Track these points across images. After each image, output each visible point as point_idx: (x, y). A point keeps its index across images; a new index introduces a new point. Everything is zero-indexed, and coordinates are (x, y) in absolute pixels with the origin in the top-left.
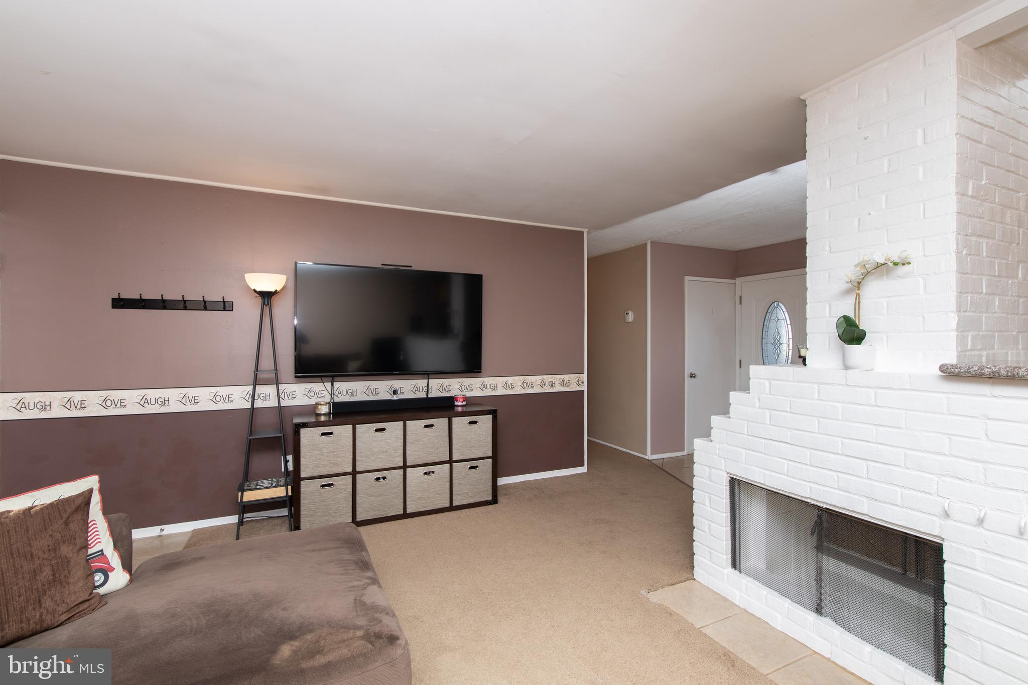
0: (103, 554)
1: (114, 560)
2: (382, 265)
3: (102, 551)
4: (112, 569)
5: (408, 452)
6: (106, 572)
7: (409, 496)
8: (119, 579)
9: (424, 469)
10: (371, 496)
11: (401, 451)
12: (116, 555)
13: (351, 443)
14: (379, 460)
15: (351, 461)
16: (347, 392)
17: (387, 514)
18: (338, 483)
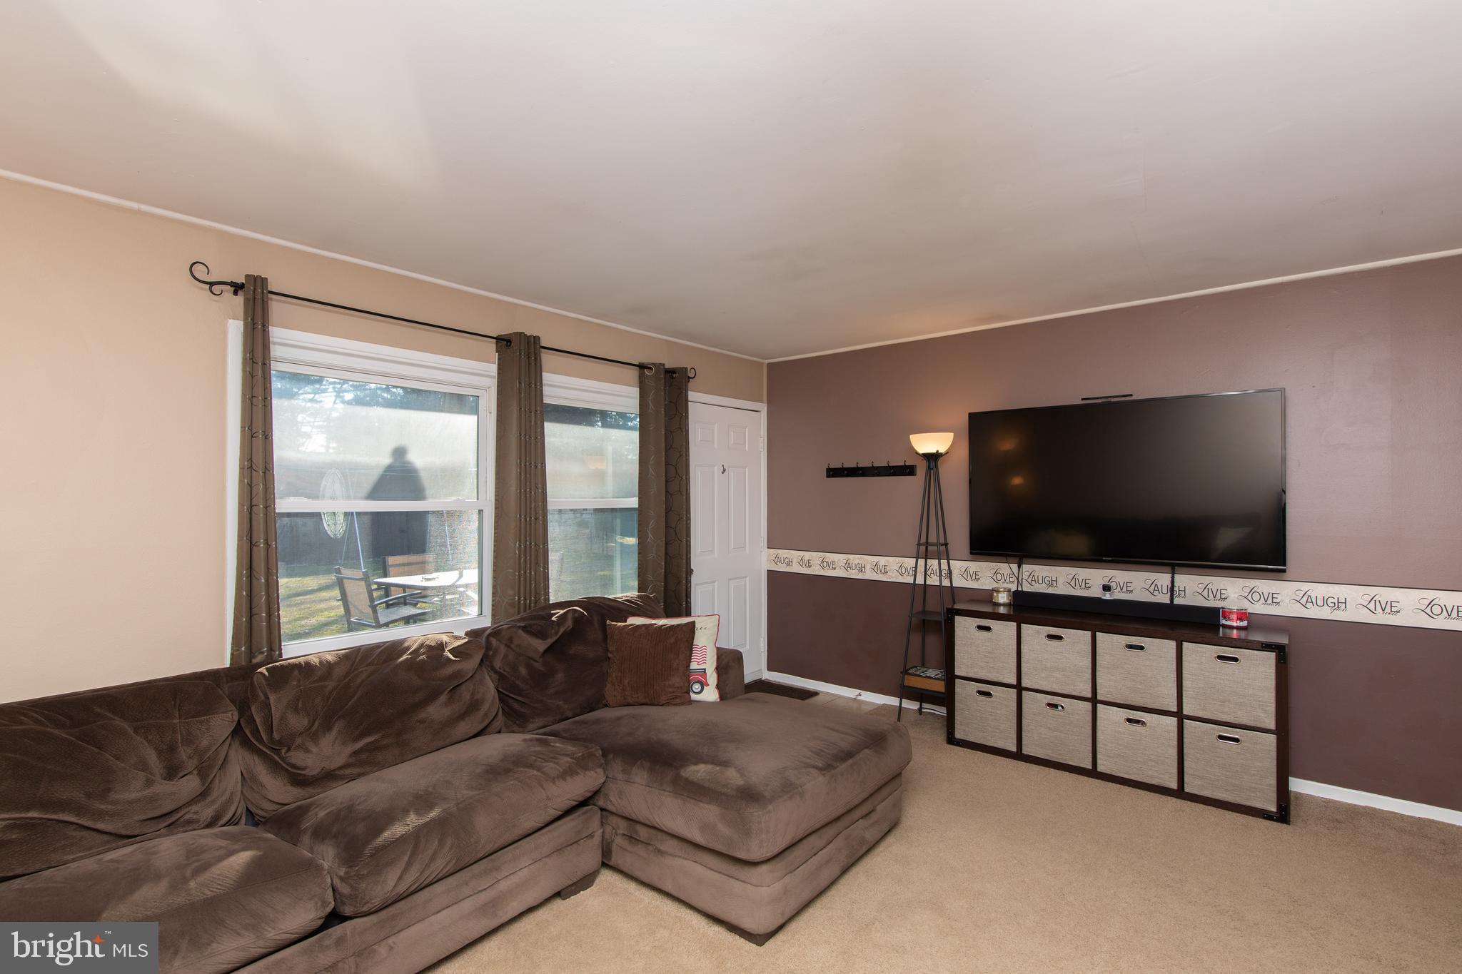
0: (705, 672)
1: (712, 678)
2: (1083, 399)
3: (705, 669)
4: (708, 685)
5: (1099, 680)
6: (703, 685)
7: (1102, 746)
8: (710, 694)
9: (1127, 713)
10: (1041, 726)
11: (1089, 676)
12: (715, 675)
13: (1015, 647)
14: (1052, 679)
15: (1015, 671)
16: (1044, 580)
17: (1066, 760)
18: (997, 694)
